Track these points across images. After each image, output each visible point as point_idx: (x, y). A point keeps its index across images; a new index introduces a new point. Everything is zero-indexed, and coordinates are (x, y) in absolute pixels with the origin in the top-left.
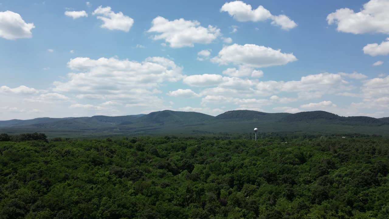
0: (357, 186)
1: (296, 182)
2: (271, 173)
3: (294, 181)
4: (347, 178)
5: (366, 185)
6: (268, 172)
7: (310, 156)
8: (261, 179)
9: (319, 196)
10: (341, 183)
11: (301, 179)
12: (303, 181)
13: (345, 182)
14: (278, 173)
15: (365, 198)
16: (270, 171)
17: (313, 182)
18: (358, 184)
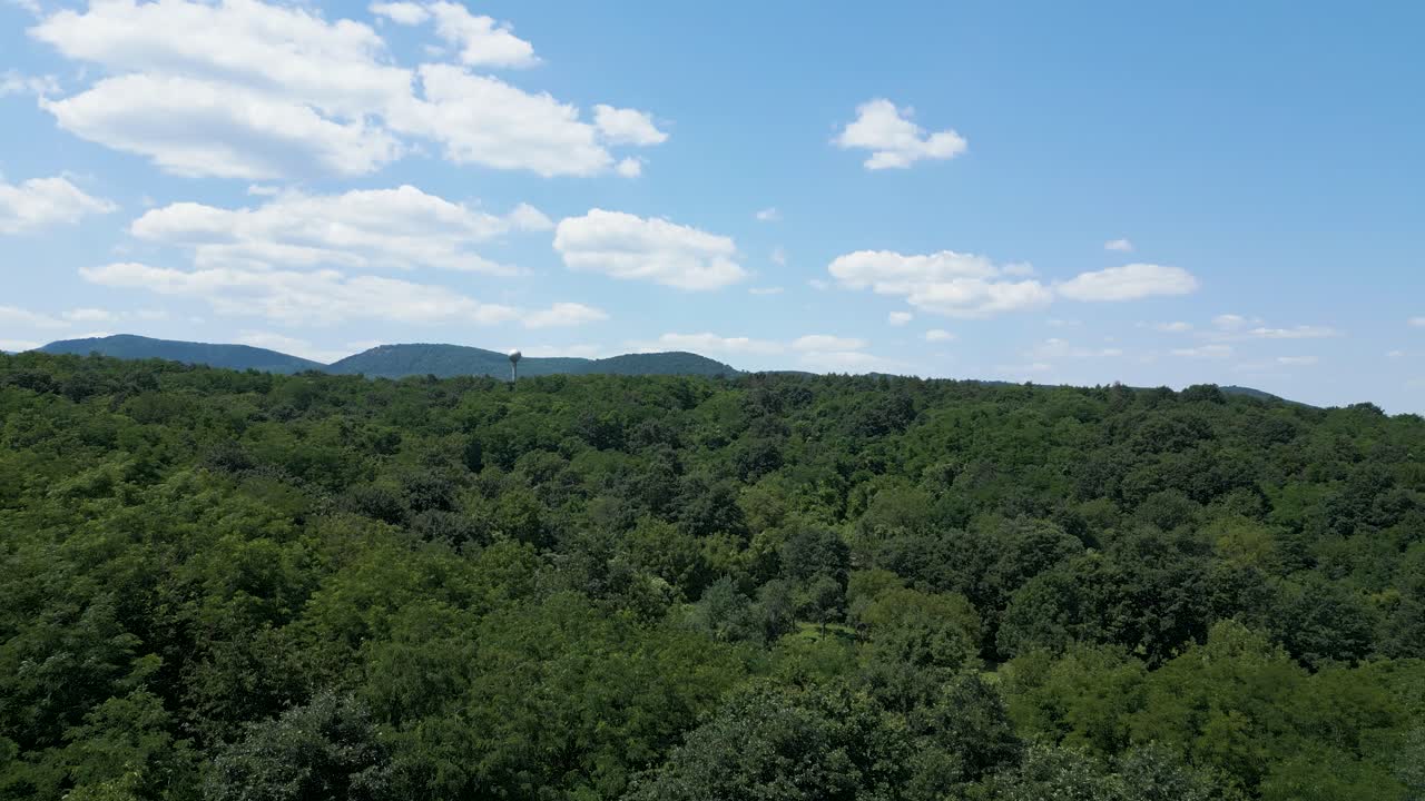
0: (855, 433)
1: (683, 443)
2: (603, 423)
3: (677, 440)
4: (827, 421)
5: (874, 432)
6: (596, 421)
7: (707, 396)
8: (579, 442)
9: (756, 462)
10: (810, 435)
11: (696, 438)
12: (702, 440)
13: (820, 431)
14: (625, 424)
15: (877, 459)
16: (600, 417)
17: (728, 443)
18: (857, 428)
